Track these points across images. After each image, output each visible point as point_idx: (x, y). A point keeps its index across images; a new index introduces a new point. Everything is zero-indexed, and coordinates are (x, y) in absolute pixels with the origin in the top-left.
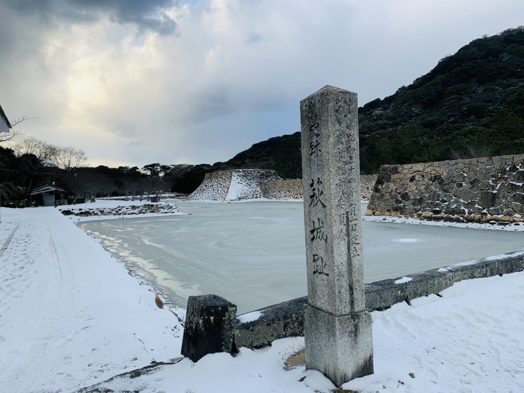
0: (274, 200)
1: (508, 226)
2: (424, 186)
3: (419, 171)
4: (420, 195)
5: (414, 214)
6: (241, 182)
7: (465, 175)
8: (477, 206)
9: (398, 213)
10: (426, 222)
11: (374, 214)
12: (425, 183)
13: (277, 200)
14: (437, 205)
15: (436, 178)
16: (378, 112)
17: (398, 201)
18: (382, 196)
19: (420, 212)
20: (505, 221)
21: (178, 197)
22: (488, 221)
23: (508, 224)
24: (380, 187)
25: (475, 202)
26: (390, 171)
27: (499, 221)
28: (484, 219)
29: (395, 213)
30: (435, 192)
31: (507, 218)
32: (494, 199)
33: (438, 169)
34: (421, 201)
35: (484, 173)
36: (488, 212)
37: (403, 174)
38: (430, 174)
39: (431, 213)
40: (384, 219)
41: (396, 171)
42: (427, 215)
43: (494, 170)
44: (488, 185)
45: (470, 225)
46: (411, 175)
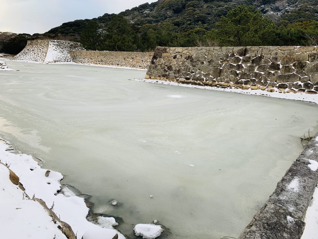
0: (80, 64)
1: (226, 88)
2: (181, 62)
3: (179, 52)
4: (179, 68)
5: (175, 79)
6: (56, 50)
7: (206, 57)
8: (211, 76)
9: (165, 78)
10: (181, 85)
11: (150, 78)
12: (182, 60)
13: (82, 64)
14: (188, 75)
15: (189, 58)
16: (147, 11)
17: (165, 71)
18: (156, 66)
19: (178, 78)
20: (225, 86)
21: (5, 57)
22: (216, 86)
23: (226, 87)
24: (155, 61)
25: (210, 74)
26: (161, 51)
27: (222, 85)
28: (214, 84)
29: (163, 78)
30: (188, 66)
31: (226, 84)
32: (220, 72)
33: (190, 52)
34: (179, 71)
35: (216, 56)
36: (217, 80)
37: (169, 54)
38: (186, 54)
39: (184, 79)
40: (157, 82)
41: (165, 51)
42: (182, 80)
43: (222, 55)
44: (218, 64)
45: (206, 87)
46: (174, 55)
